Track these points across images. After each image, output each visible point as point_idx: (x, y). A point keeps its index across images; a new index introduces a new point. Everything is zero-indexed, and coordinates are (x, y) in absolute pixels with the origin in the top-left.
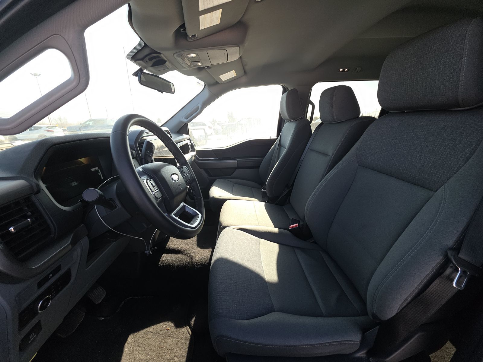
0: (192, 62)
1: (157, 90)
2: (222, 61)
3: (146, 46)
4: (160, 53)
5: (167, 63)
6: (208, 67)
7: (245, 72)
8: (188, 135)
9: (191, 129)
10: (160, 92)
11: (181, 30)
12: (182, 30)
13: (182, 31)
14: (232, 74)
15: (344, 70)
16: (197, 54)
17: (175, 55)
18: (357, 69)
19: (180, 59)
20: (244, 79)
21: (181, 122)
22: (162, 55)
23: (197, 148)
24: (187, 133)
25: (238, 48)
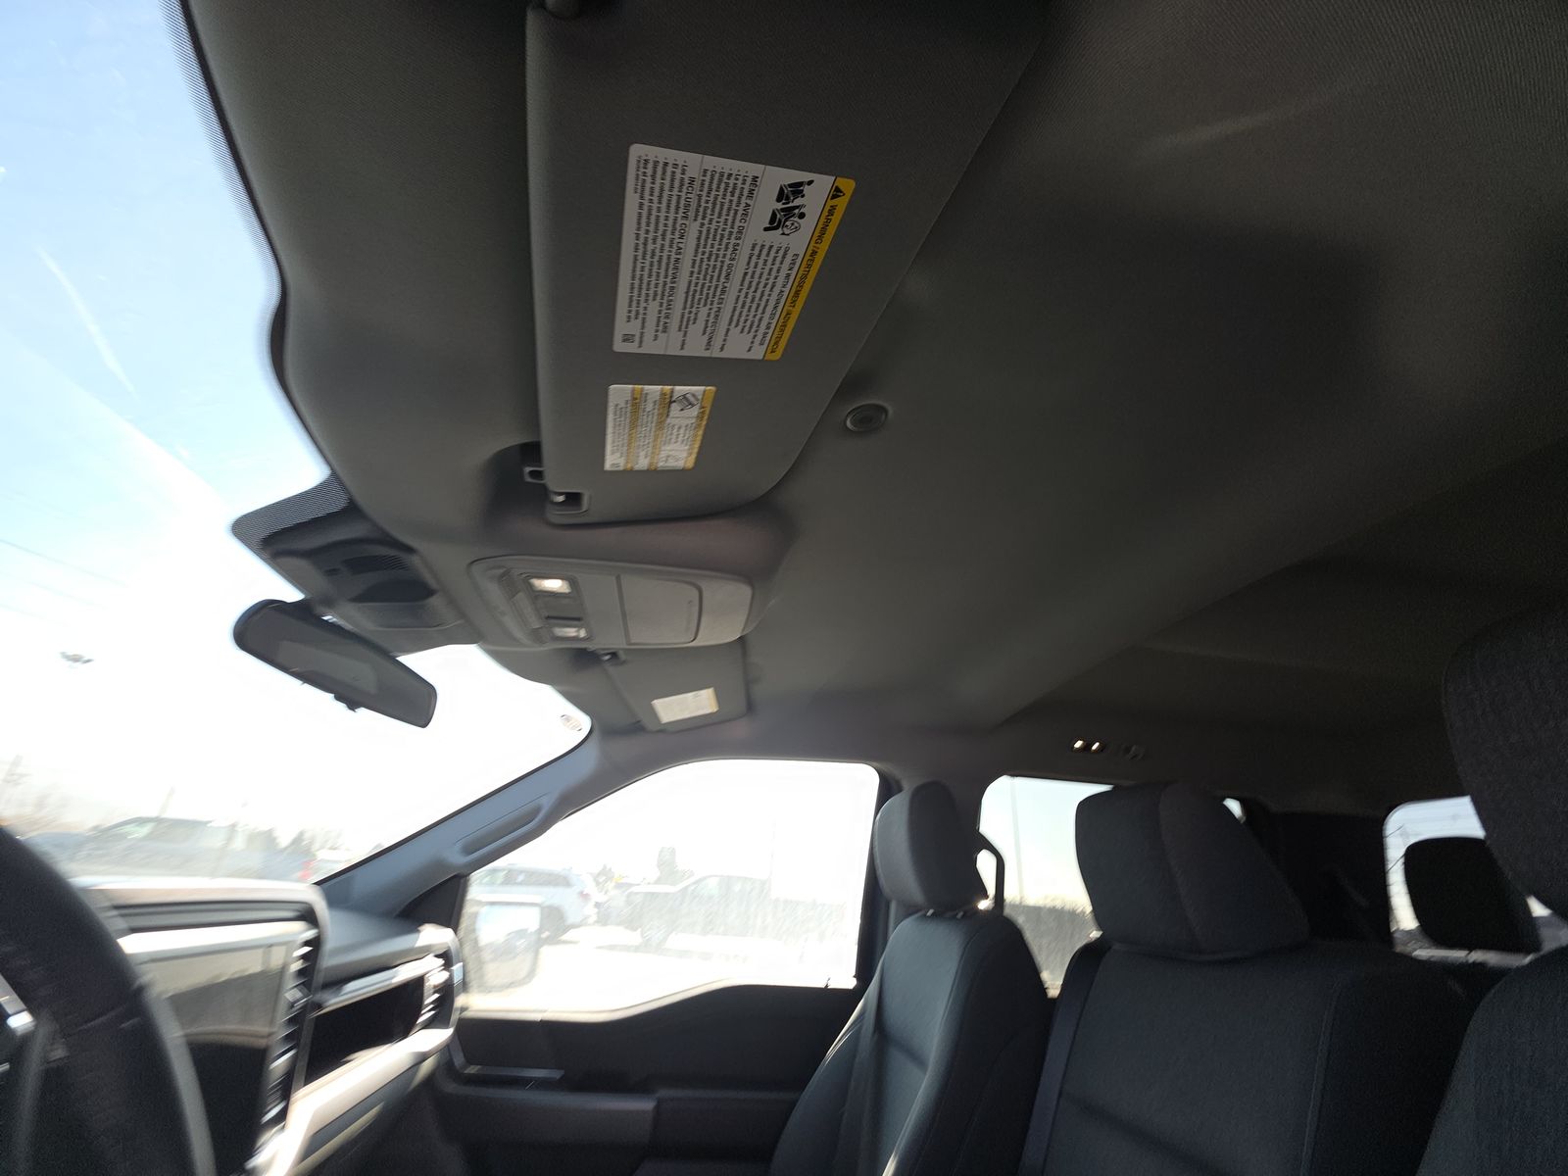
0: (548, 618)
1: (332, 695)
2: (672, 635)
3: (352, 511)
4: (410, 550)
5: (435, 602)
6: (614, 655)
7: (750, 707)
8: (449, 932)
9: (480, 903)
10: (341, 706)
11: (528, 469)
12: (531, 473)
13: (529, 479)
14: (700, 703)
15: (1087, 747)
16: (572, 582)
17: (475, 568)
18: (1133, 749)
19: (494, 591)
20: (741, 729)
21: (439, 865)
22: (415, 560)
23: (476, 1003)
24: (450, 916)
25: (745, 591)
